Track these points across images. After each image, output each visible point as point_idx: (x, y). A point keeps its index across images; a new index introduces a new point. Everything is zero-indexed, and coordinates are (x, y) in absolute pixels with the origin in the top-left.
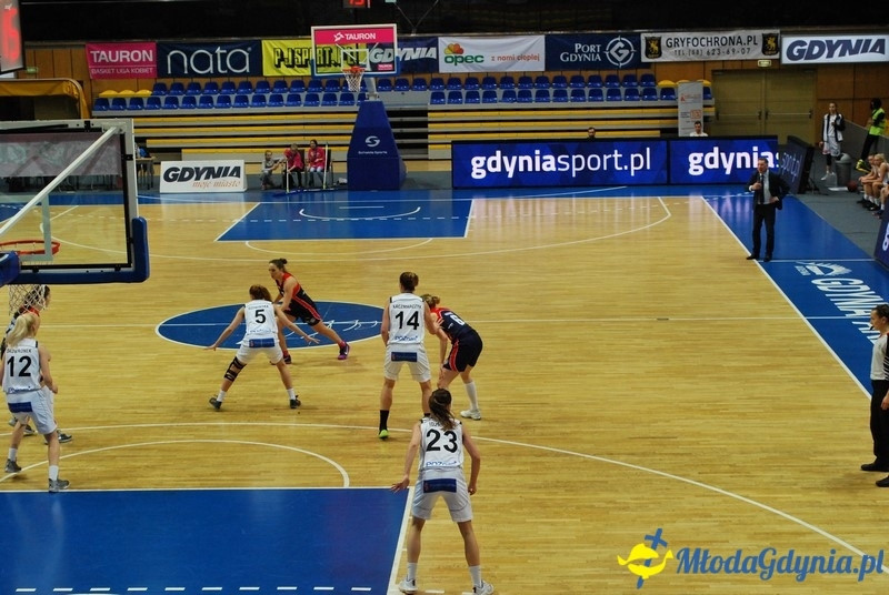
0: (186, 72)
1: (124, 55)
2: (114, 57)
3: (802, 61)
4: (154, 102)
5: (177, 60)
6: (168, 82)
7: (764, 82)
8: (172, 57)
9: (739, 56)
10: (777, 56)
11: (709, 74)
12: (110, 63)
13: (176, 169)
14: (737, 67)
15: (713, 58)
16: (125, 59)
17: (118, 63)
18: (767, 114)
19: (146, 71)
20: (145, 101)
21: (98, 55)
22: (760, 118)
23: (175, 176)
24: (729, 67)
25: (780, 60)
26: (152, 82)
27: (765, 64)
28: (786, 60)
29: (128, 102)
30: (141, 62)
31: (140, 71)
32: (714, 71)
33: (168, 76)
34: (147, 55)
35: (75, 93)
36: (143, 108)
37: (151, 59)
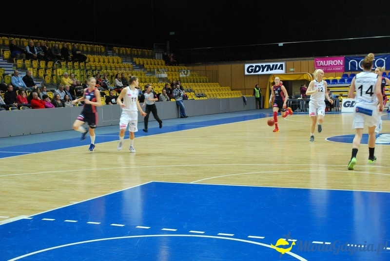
0: (357, 69)
1: (330, 62)
2: (326, 63)
4: (342, 81)
5: (353, 64)
6: (349, 73)
8: (351, 63)
12: (325, 66)
13: (349, 102)
16: (330, 64)
17: (328, 66)
19: (339, 69)
20: (338, 81)
21: (319, 63)
23: (349, 105)
26: (342, 74)
29: (331, 81)
30: (337, 65)
31: (337, 69)
33: (349, 71)
34: (340, 62)
35: (309, 78)
36: (337, 83)
37: (342, 64)
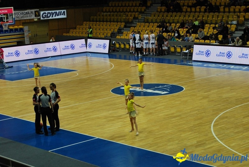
3: (46, 19)
7: (35, 25)
9: (29, 18)
10: (39, 17)
11: (21, 24)
14: (29, 21)
15: (22, 19)
18: (37, 35)
22: (35, 36)
24: (27, 21)
25: (40, 18)
27: (36, 20)
28: (42, 19)
32: (23, 23)
